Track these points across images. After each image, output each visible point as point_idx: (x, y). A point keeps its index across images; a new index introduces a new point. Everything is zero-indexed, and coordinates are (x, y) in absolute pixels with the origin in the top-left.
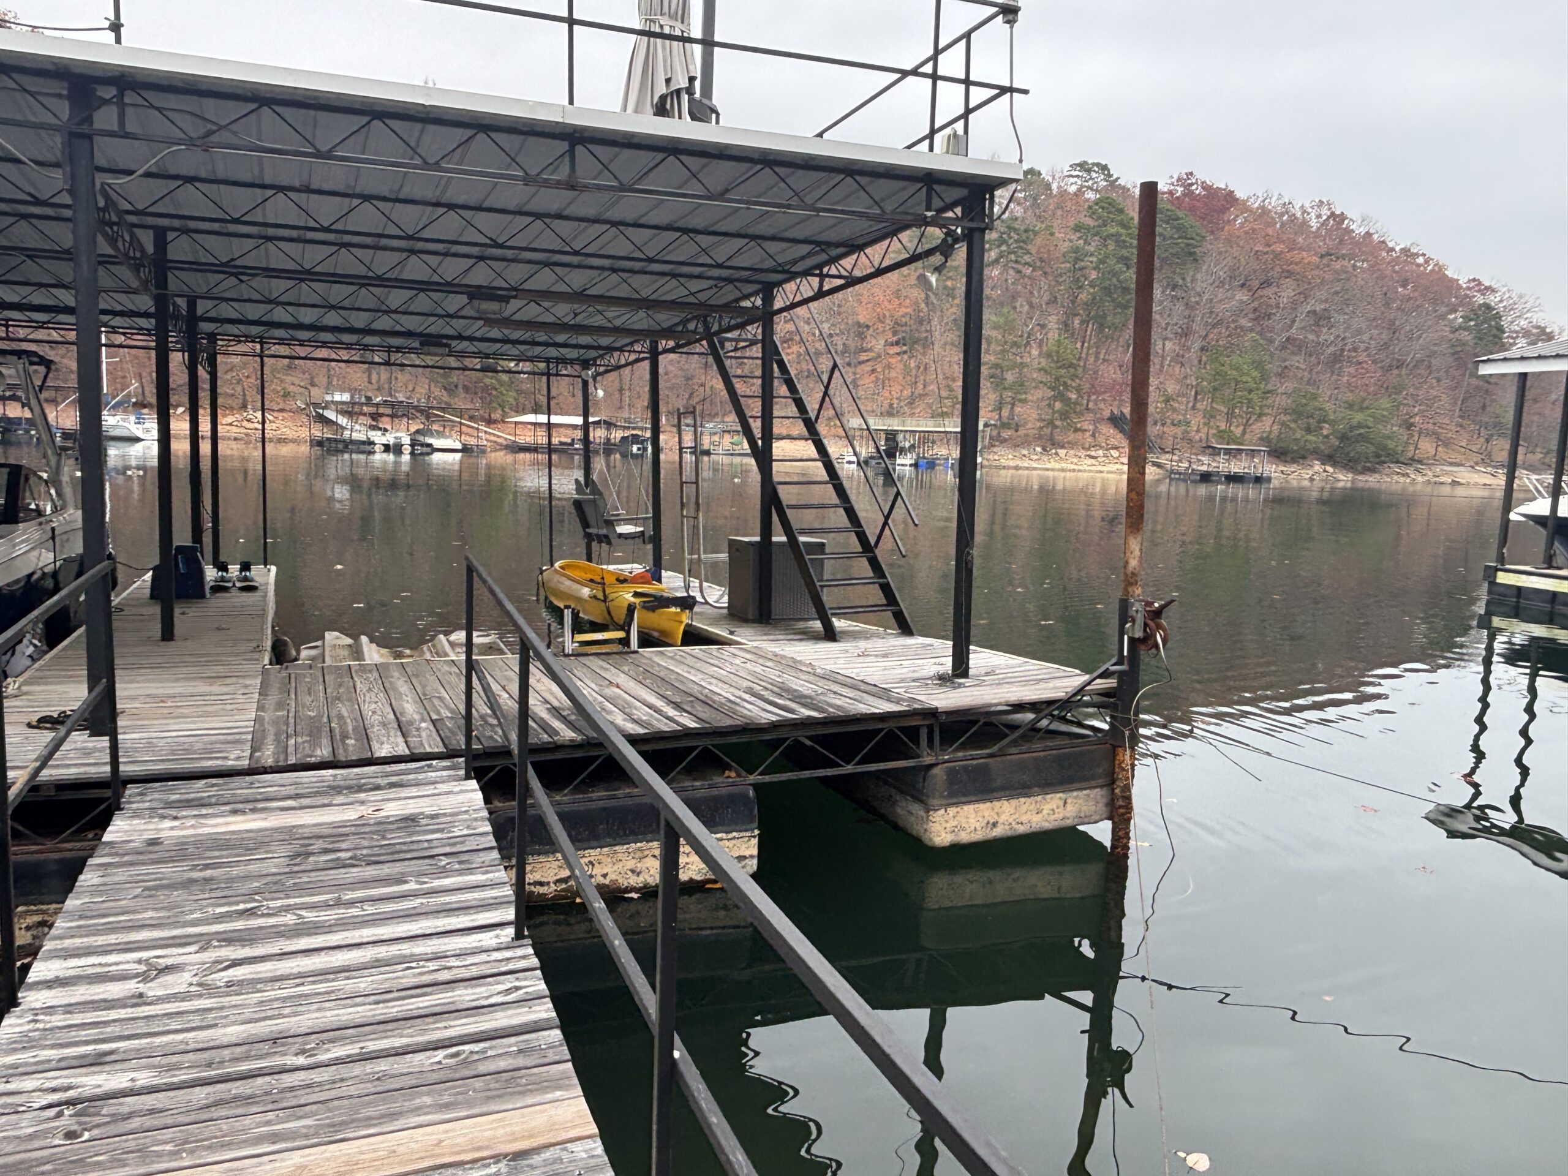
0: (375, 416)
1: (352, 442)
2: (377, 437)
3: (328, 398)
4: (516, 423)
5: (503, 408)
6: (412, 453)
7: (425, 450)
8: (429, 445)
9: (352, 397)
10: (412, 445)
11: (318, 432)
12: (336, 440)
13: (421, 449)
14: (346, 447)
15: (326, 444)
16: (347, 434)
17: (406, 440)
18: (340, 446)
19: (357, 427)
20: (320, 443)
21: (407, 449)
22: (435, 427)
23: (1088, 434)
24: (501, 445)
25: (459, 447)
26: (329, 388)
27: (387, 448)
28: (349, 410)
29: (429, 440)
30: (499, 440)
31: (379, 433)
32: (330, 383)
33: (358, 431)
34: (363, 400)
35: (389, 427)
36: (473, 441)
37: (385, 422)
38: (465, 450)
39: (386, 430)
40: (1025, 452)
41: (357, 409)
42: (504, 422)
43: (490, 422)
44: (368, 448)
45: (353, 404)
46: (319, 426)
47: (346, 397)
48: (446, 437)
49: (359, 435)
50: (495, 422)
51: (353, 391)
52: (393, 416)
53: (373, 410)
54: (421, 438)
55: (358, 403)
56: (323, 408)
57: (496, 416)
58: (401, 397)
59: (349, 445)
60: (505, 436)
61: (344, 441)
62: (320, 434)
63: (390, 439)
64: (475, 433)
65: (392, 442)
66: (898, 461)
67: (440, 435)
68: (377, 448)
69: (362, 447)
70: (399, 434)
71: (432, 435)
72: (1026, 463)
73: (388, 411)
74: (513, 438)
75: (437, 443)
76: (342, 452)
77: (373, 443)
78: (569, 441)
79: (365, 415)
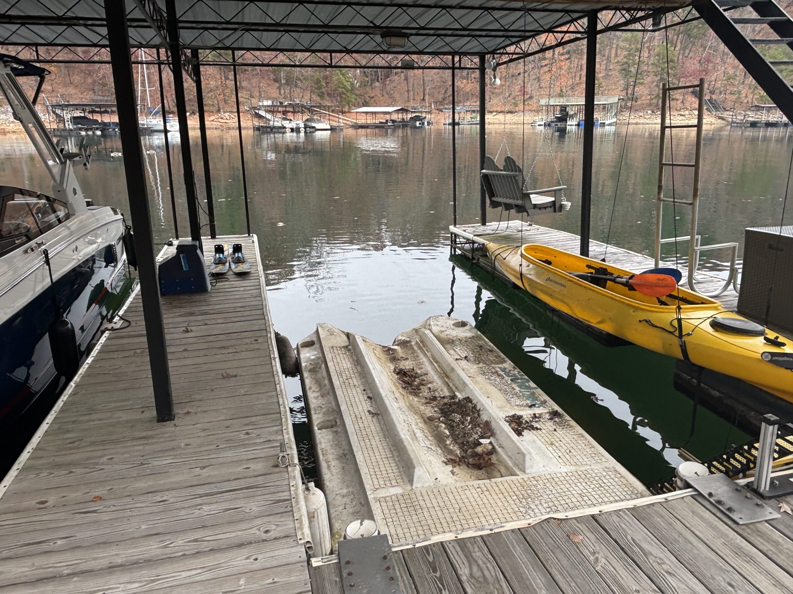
0: (285, 113)
1: (274, 127)
2: (287, 124)
3: (261, 104)
4: (357, 113)
5: (348, 104)
6: (305, 132)
7: (312, 130)
8: (314, 127)
9: (273, 103)
10: (305, 128)
11: (257, 123)
12: (266, 127)
13: (310, 130)
14: (272, 130)
15: (261, 129)
16: (271, 123)
17: (302, 125)
18: (269, 130)
19: (276, 119)
20: (258, 129)
21: (302, 130)
22: (315, 117)
23: (679, 102)
24: (349, 125)
25: (329, 128)
26: (260, 98)
27: (292, 130)
28: (272, 110)
29: (313, 125)
30: (348, 123)
31: (288, 122)
32: (260, 95)
33: (277, 121)
34: (278, 104)
35: (292, 118)
36: (335, 124)
37: (290, 116)
38: (332, 129)
39: (291, 120)
40: (641, 114)
41: (276, 109)
42: (349, 112)
43: (343, 113)
44: (283, 130)
45: (273, 106)
46: (256, 119)
47: (269, 103)
48: (322, 122)
49: (278, 124)
50: (345, 112)
51: (273, 99)
52: (294, 112)
53: (284, 109)
54: (309, 124)
55: (275, 106)
56: (259, 110)
57: (346, 109)
58: (297, 101)
59: (273, 130)
60: (351, 119)
61: (270, 127)
62: (257, 124)
63: (293, 125)
64: (337, 119)
65: (295, 126)
66: (568, 123)
67: (319, 121)
68: (288, 130)
69: (280, 130)
70: (298, 122)
71: (315, 122)
72: (642, 121)
73: (291, 110)
74: (355, 121)
75: (318, 126)
76: (270, 133)
77: (285, 128)
78: (384, 121)
79: (280, 112)
